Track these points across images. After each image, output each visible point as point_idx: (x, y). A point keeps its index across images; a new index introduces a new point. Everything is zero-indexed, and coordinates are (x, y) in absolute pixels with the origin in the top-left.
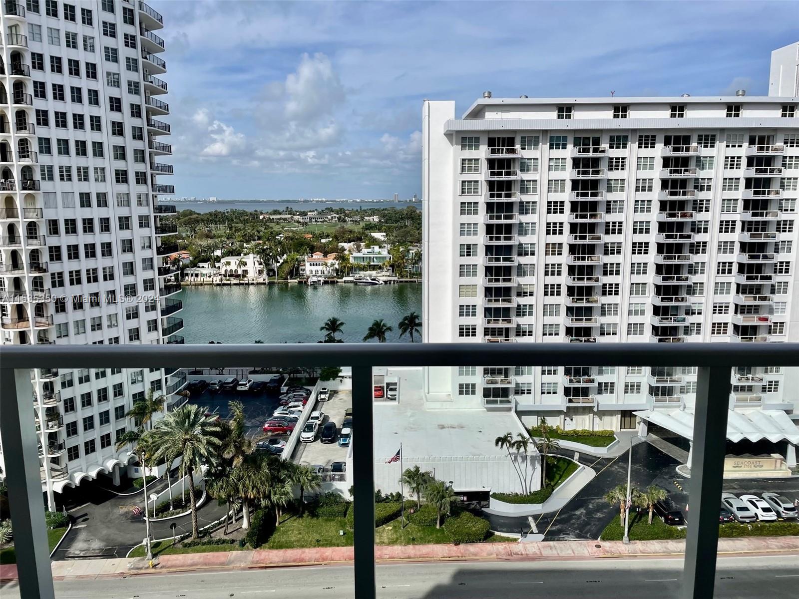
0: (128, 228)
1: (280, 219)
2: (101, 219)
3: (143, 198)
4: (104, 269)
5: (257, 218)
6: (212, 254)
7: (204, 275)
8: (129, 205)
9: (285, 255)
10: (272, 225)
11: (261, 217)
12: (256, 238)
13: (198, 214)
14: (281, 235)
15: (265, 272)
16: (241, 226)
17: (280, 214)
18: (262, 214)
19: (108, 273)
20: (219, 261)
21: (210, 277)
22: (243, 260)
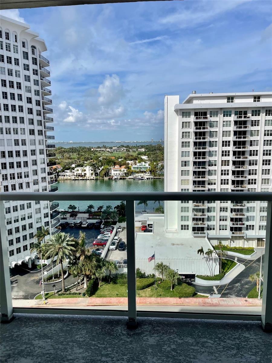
0: (35, 155)
1: (100, 150)
2: (23, 151)
3: (41, 142)
4: (25, 173)
5: (90, 150)
6: (71, 166)
7: (67, 175)
8: (35, 144)
9: (103, 167)
10: (96, 153)
11: (92, 150)
12: (90, 159)
13: (64, 148)
14: (101, 158)
15: (94, 174)
16: (83, 153)
17: (100, 148)
18: (92, 148)
19: (26, 175)
20: (74, 169)
21: (70, 176)
22: (84, 169)
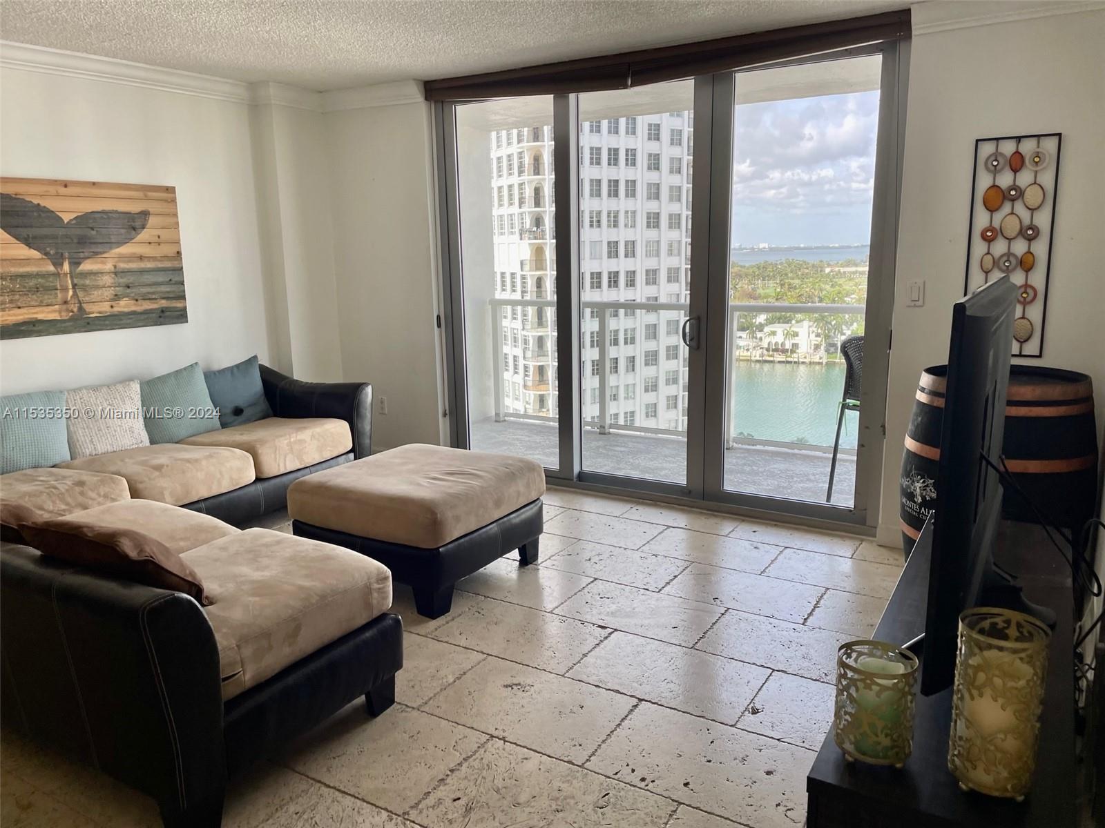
1: (856, 272)
3: (675, 245)
5: (821, 271)
6: (754, 321)
7: (740, 347)
8: (658, 255)
9: (855, 324)
10: (841, 281)
11: (827, 270)
12: (817, 299)
13: (741, 267)
14: (853, 296)
15: (822, 348)
16: (797, 282)
17: (856, 265)
18: (829, 265)
20: (761, 331)
21: (748, 350)
22: (792, 329)
